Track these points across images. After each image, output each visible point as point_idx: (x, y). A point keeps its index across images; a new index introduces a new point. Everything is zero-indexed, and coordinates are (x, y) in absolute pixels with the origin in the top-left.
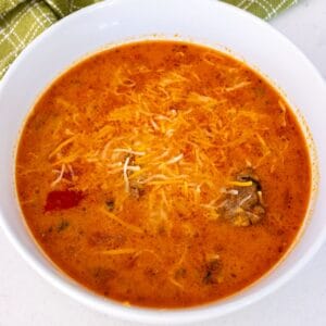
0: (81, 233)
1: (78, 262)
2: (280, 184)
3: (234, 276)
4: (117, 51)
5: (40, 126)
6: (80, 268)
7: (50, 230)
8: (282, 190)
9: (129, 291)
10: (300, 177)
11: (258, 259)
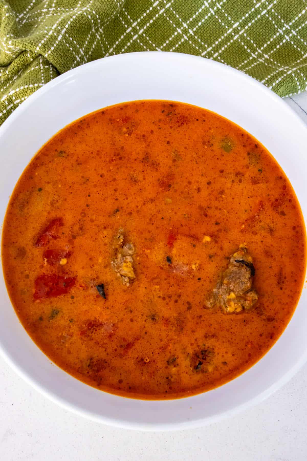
0: (71, 321)
1: (69, 352)
2: (274, 264)
3: (225, 363)
4: (103, 113)
5: (24, 206)
6: (71, 359)
7: (41, 319)
8: (276, 270)
9: (120, 381)
10: (295, 255)
11: (249, 346)
